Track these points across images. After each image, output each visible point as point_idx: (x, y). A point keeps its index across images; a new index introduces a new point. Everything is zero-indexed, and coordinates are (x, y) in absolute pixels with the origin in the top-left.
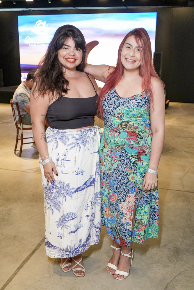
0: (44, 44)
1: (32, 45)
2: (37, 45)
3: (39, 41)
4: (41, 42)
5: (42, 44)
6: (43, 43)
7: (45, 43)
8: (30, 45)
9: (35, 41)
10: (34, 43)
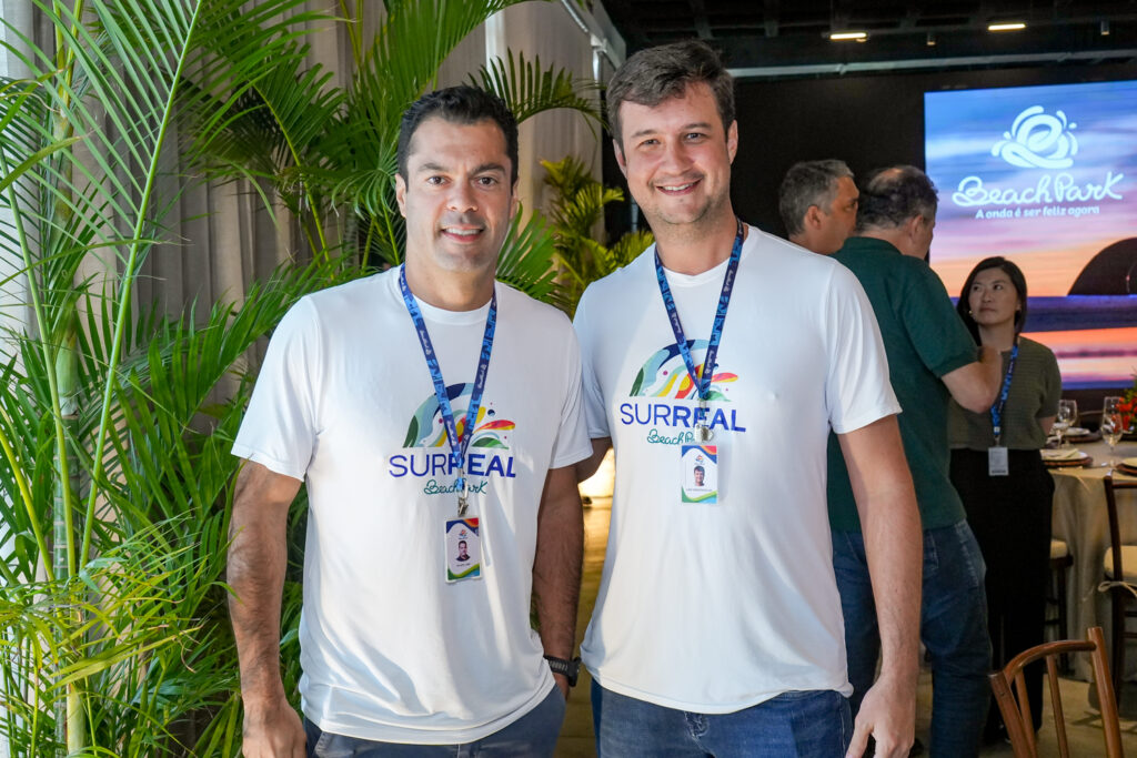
0: (1050, 206)
1: (990, 214)
2: (1018, 213)
3: (1029, 196)
4: (1037, 199)
5: (1042, 205)
6: (1048, 200)
7: (1060, 199)
8: (980, 214)
9: (1008, 197)
10: (1003, 201)
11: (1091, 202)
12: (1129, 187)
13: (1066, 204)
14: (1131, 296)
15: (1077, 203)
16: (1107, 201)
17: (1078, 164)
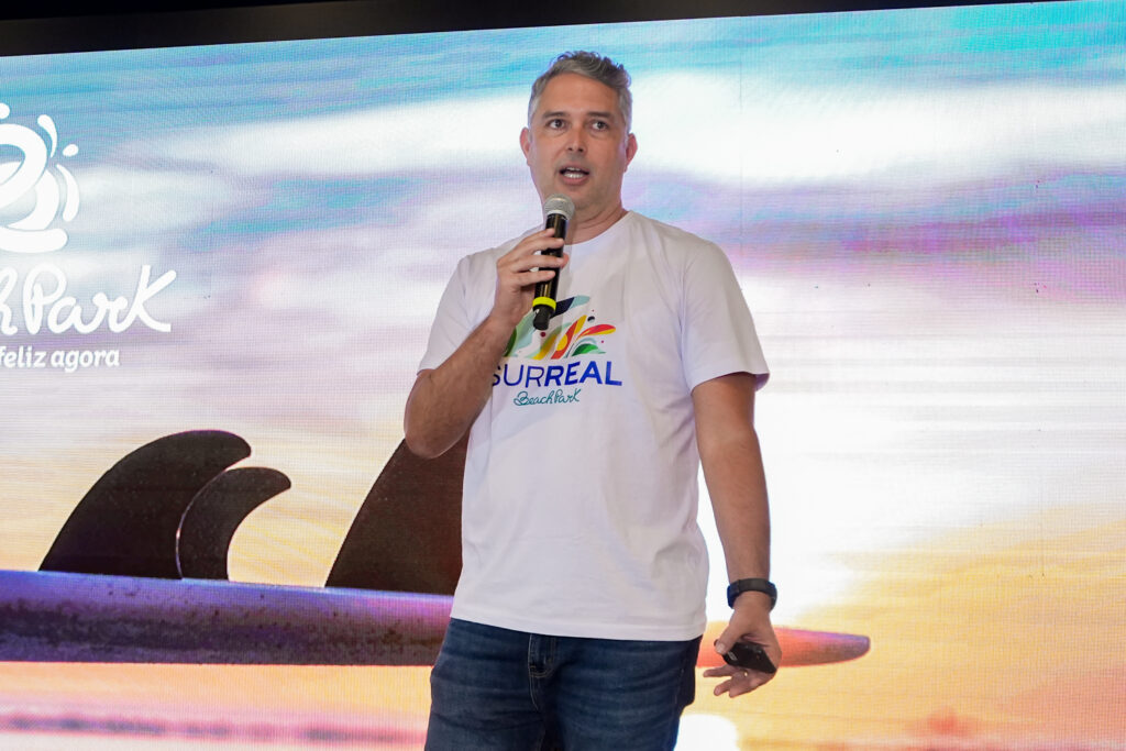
11: (101, 338)
12: (189, 302)
13: (46, 341)
14: (185, 581)
15: (71, 340)
16: (138, 336)
17: (75, 243)
